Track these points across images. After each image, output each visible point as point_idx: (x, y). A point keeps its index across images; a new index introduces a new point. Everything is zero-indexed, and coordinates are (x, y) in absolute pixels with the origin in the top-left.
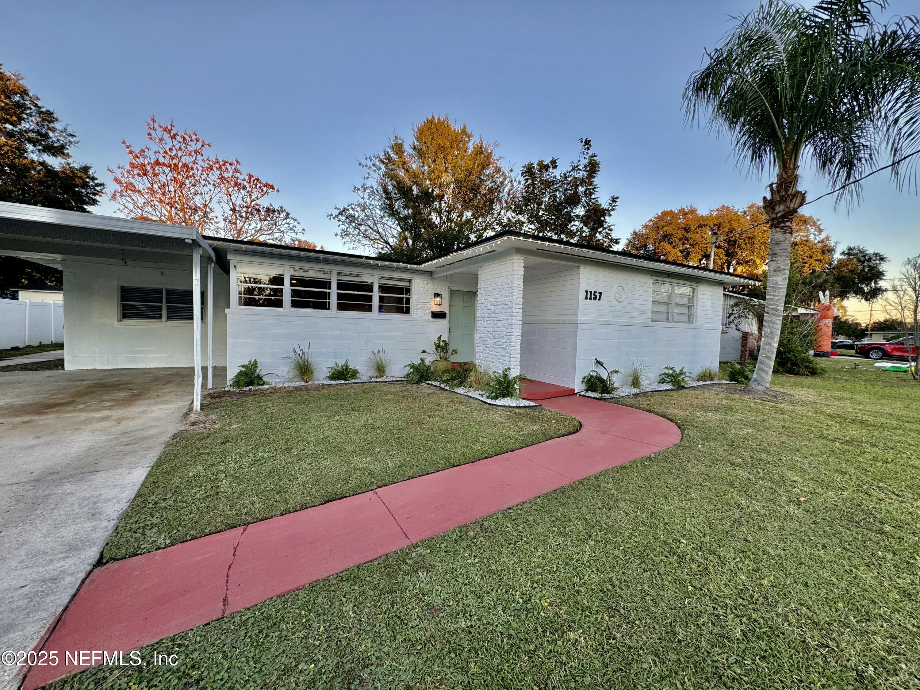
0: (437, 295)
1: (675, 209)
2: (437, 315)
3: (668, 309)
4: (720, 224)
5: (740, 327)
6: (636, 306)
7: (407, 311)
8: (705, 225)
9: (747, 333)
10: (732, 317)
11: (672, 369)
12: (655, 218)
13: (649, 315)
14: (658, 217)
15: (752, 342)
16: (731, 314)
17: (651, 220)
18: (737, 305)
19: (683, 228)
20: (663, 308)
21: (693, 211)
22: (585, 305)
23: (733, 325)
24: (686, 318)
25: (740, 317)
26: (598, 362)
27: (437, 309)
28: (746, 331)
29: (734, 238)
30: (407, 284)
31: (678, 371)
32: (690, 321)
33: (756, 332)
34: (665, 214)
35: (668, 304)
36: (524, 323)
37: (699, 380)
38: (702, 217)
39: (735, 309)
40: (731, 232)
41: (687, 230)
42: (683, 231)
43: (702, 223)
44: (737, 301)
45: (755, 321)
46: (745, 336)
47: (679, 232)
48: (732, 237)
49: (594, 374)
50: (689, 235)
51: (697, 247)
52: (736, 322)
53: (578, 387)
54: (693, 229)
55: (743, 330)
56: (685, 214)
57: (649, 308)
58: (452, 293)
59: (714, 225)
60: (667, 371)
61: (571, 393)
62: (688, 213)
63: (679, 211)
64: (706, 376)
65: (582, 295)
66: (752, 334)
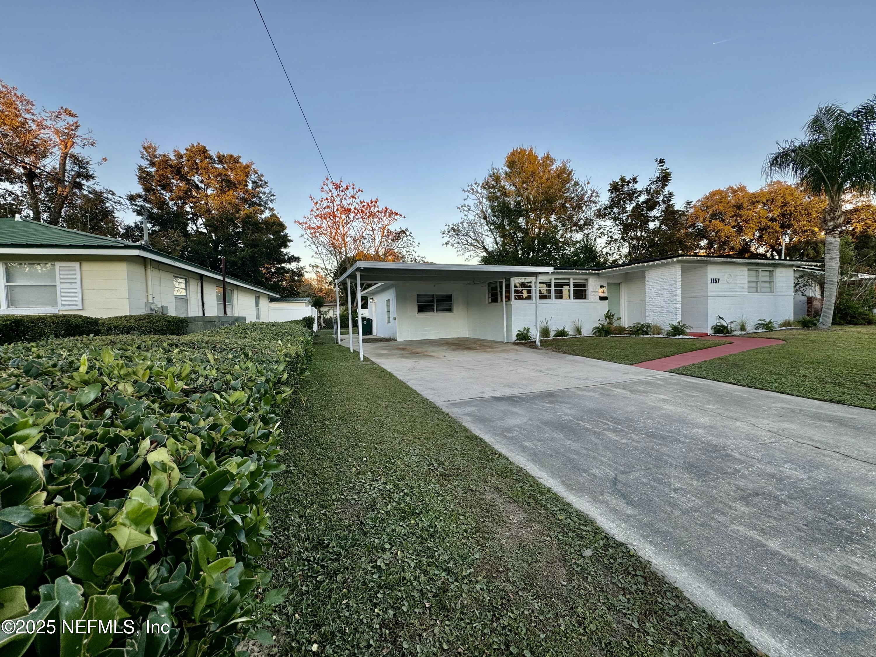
0: (602, 287)
1: (723, 188)
2: (602, 298)
3: (757, 285)
4: (773, 199)
5: (805, 293)
6: (739, 285)
7: (585, 297)
8: (758, 202)
9: (812, 297)
10: (798, 286)
11: (764, 320)
12: (704, 198)
13: (746, 289)
14: (707, 198)
15: (816, 305)
16: (797, 284)
17: (699, 201)
18: (802, 277)
19: (734, 206)
20: (754, 285)
21: (742, 189)
22: (711, 286)
23: (799, 292)
24: (768, 290)
25: (804, 285)
26: (720, 318)
27: (602, 295)
28: (810, 295)
29: (789, 212)
30: (584, 282)
31: (768, 321)
32: (772, 291)
33: (819, 297)
34: (713, 194)
35: (757, 282)
36: (682, 298)
37: (783, 326)
38: (754, 194)
39: (800, 280)
40: (785, 205)
41: (739, 207)
42: (735, 209)
43: (754, 199)
44: (802, 273)
45: (817, 288)
46: (810, 300)
47: (731, 209)
48: (786, 211)
49: (718, 324)
50: (742, 212)
51: (751, 222)
52: (801, 289)
53: (710, 332)
54: (745, 206)
55: (808, 295)
56: (734, 192)
57: (746, 285)
58: (609, 284)
59: (767, 201)
60: (760, 322)
61: (706, 335)
62: (737, 191)
63: (728, 189)
64: (787, 324)
65: (709, 281)
66: (816, 299)
